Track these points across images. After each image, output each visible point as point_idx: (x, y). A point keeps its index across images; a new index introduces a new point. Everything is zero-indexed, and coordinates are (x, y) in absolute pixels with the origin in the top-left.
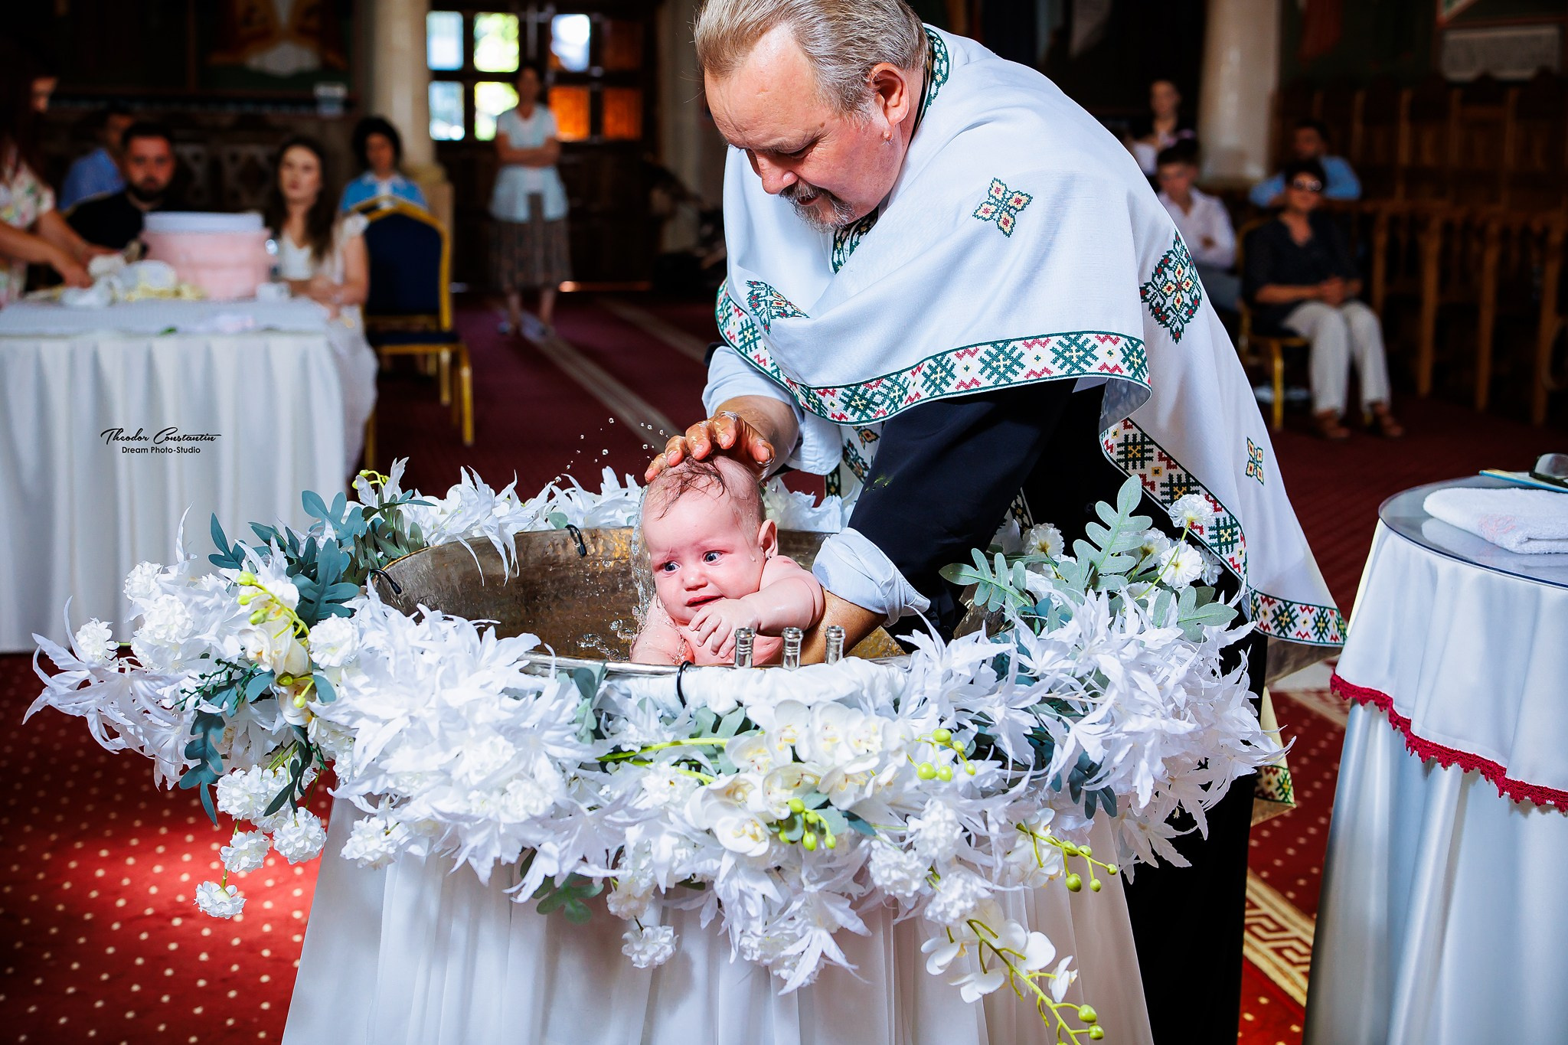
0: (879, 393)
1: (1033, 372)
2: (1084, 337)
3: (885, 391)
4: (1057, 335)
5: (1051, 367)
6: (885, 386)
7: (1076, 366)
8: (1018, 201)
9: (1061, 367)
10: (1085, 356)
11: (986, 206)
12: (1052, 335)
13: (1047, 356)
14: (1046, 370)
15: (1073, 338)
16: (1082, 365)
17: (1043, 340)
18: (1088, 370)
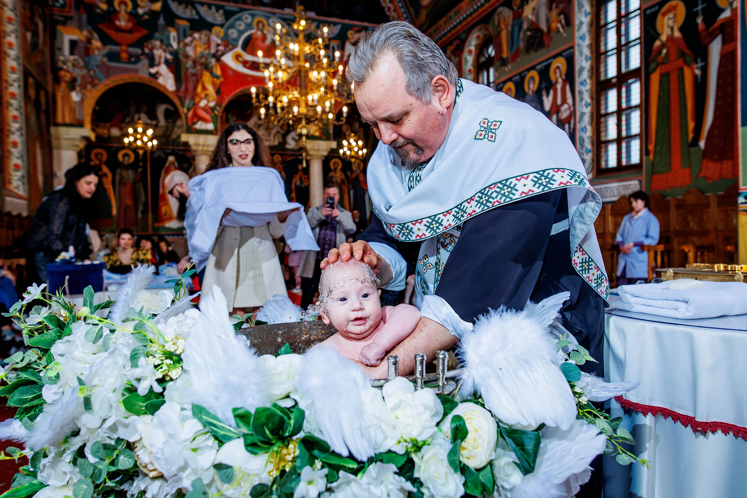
0: (496, 191)
1: (523, 192)
2: (547, 172)
3: (498, 190)
4: (532, 173)
5: (533, 189)
6: (498, 187)
7: (545, 186)
8: (495, 125)
9: (538, 188)
10: (549, 181)
11: (480, 132)
12: (530, 173)
13: (530, 184)
14: (530, 190)
15: (541, 173)
16: (549, 185)
17: (526, 176)
18: (552, 187)
